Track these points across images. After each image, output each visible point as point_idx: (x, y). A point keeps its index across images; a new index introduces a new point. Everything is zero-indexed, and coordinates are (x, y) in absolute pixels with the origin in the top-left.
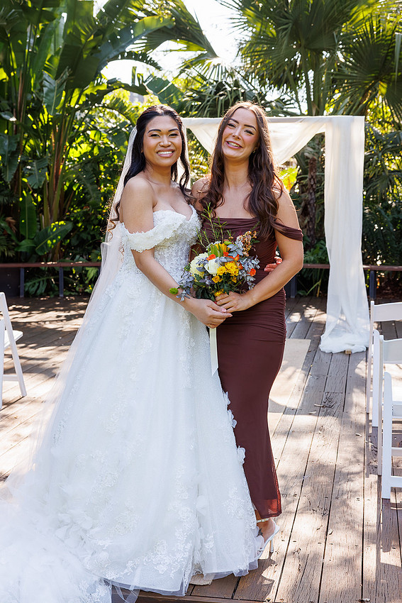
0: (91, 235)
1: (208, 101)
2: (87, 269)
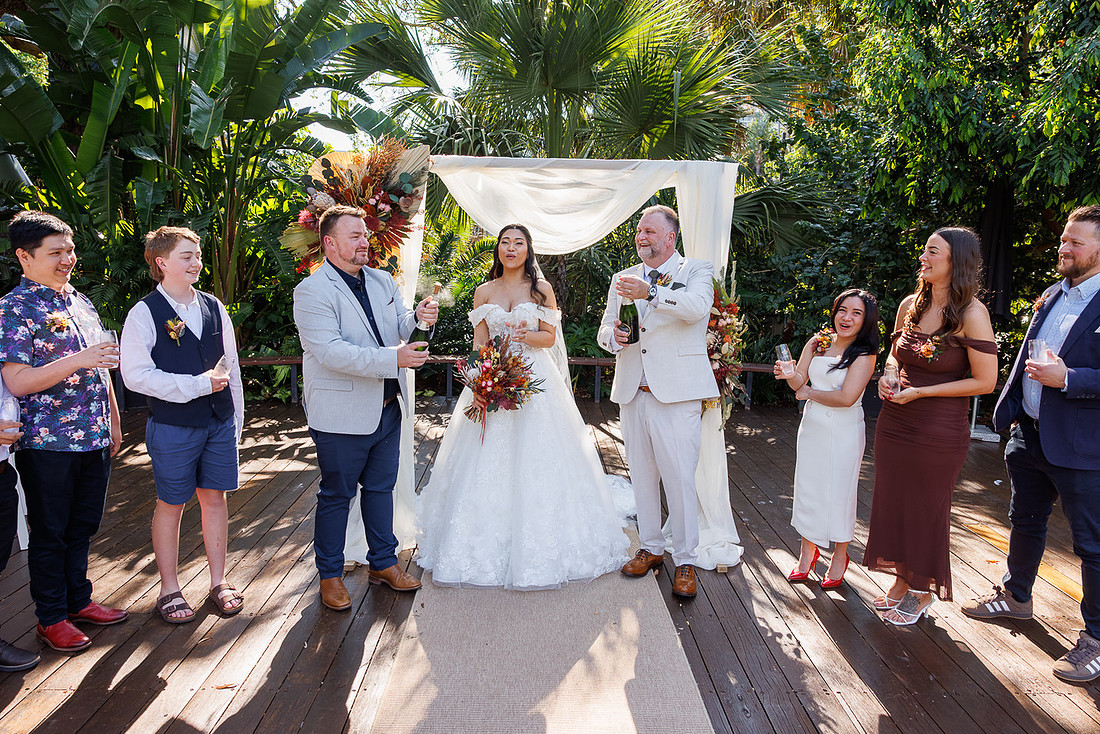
0: (283, 317)
1: (439, 145)
2: (275, 368)
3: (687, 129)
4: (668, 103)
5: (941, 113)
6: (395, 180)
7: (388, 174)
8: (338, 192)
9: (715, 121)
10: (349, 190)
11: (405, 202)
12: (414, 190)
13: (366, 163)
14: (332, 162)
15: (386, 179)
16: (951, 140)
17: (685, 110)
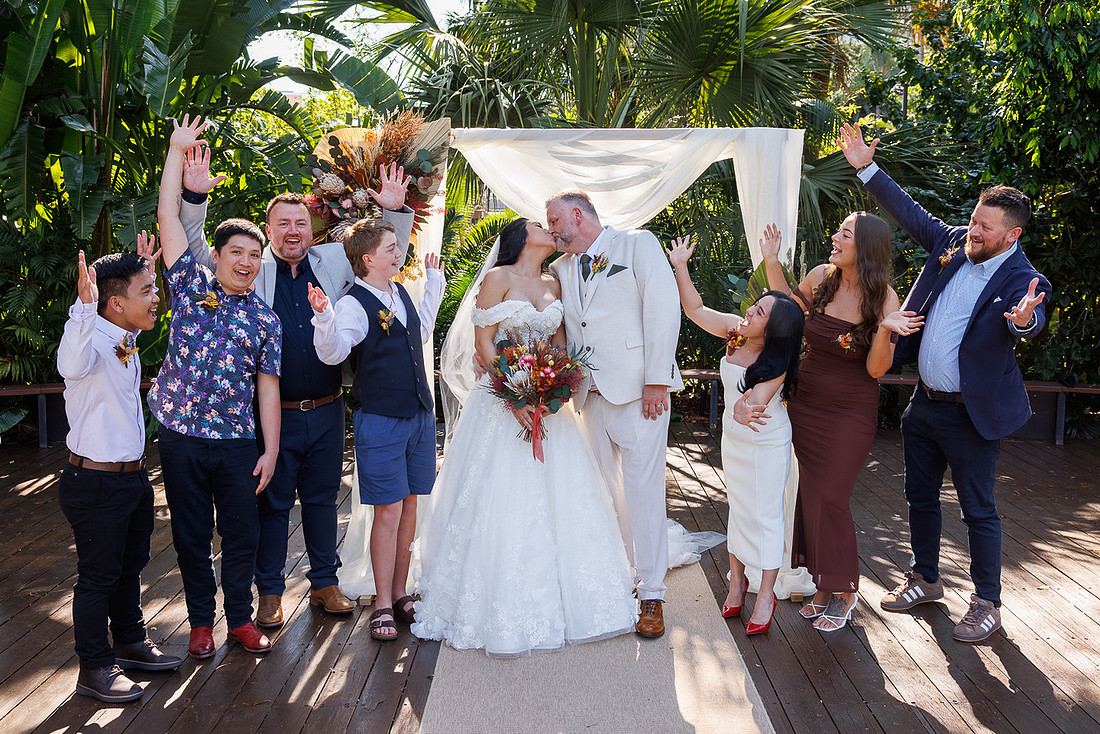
3: (757, 73)
4: (731, 39)
5: (1063, 54)
6: (412, 158)
7: (404, 151)
8: (347, 172)
9: (792, 61)
10: (361, 170)
11: (424, 182)
12: (434, 168)
13: (379, 139)
14: (341, 140)
15: (402, 156)
16: (1079, 86)
17: (752, 48)
